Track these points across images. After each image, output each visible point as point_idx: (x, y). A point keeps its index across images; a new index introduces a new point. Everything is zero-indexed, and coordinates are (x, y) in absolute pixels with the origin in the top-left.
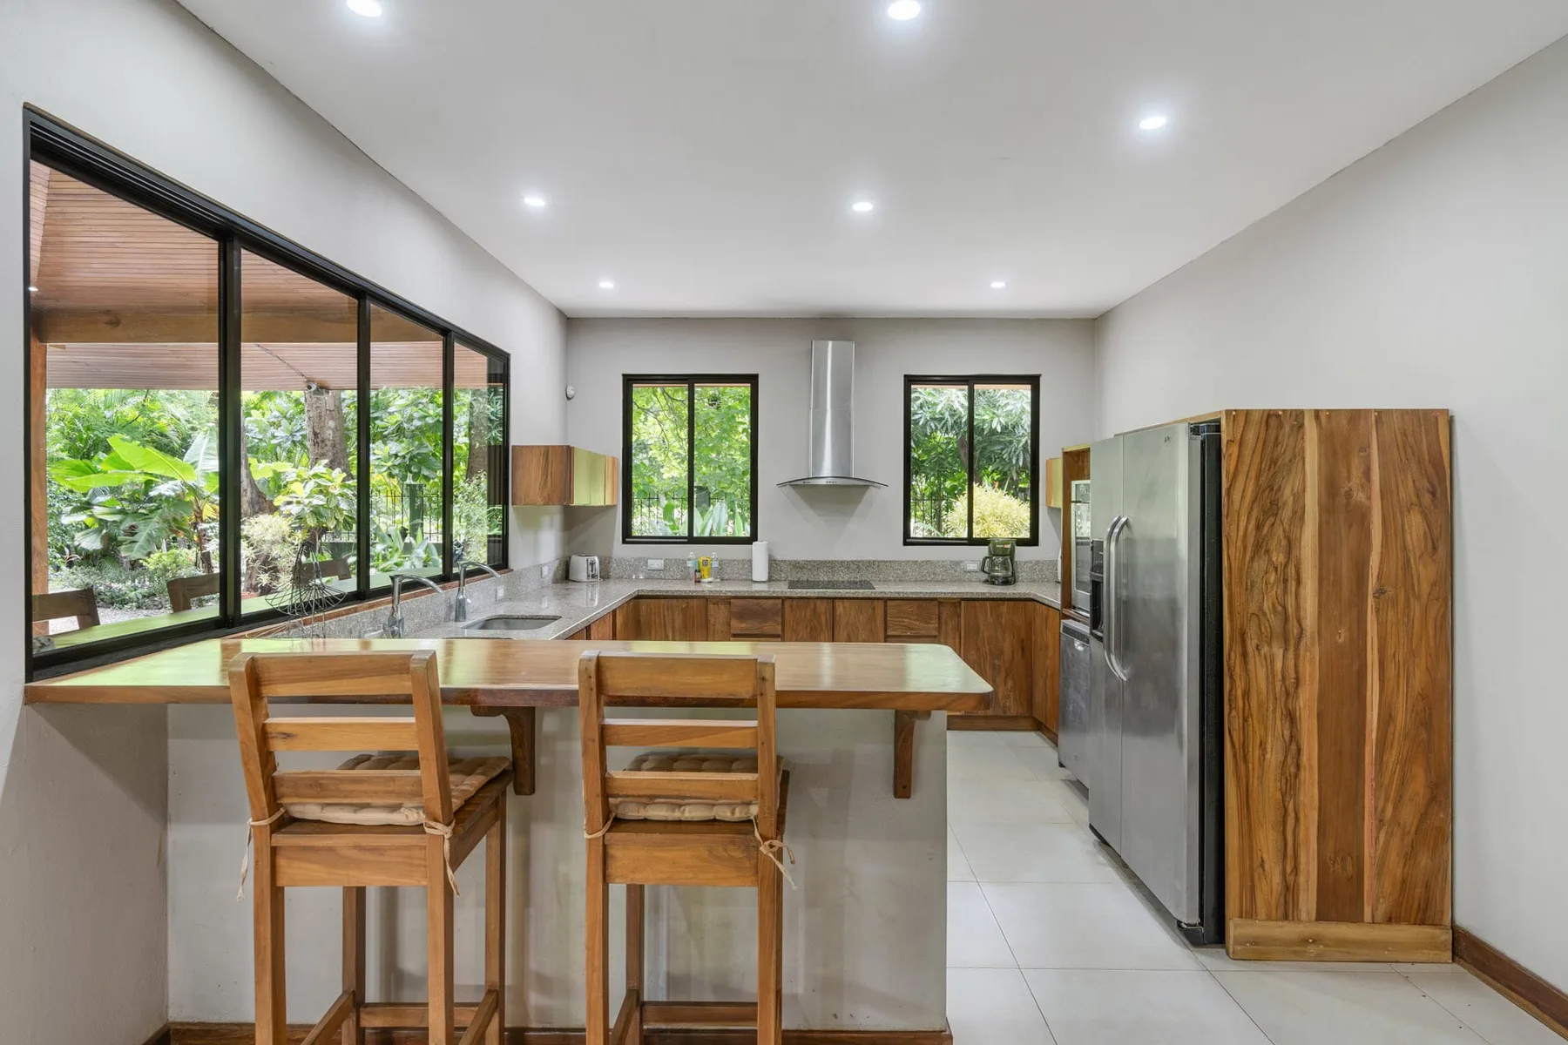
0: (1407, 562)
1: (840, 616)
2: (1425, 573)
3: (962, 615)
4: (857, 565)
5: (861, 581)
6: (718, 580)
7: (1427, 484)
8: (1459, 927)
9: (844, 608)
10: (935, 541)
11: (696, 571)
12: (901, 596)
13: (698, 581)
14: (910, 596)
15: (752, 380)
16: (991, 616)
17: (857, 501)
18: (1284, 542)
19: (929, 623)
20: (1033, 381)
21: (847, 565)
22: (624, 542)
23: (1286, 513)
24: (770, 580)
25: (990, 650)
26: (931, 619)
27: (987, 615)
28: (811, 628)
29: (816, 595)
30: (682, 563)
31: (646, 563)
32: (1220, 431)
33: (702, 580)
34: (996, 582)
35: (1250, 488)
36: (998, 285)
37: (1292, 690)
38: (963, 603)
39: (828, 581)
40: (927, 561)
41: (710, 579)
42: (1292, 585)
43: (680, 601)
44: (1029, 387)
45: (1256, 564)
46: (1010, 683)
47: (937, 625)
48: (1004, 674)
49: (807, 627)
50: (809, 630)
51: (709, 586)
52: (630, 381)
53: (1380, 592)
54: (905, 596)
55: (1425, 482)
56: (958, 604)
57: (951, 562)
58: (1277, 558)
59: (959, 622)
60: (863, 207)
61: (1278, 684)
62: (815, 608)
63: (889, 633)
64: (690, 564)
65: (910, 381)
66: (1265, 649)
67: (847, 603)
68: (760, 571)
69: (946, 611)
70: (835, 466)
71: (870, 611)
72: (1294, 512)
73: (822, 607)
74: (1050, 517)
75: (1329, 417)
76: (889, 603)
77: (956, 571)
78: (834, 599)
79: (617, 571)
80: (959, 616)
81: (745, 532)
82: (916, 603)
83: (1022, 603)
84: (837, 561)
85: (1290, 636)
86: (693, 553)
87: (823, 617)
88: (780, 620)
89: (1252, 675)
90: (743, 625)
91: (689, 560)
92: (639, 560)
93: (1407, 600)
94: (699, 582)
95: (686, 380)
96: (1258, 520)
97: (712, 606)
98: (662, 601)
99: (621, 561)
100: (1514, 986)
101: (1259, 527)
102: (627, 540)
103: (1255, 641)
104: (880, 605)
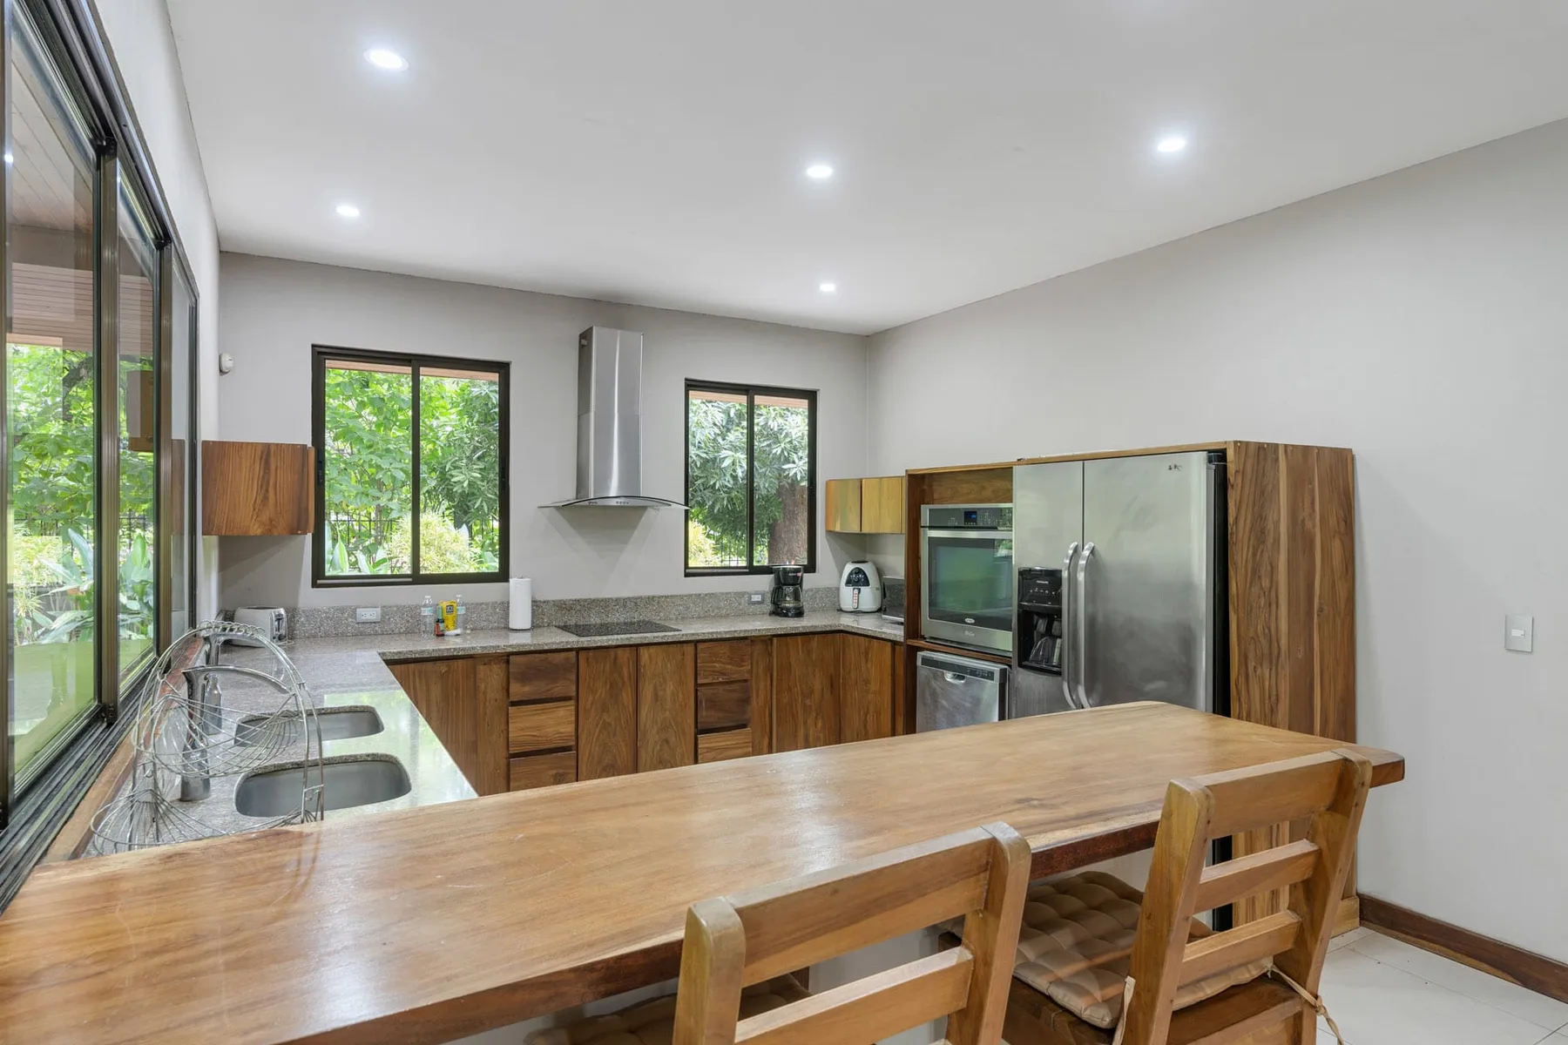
0: (1334, 582)
1: (645, 666)
2: (1342, 593)
3: (775, 654)
4: (636, 602)
5: (639, 622)
6: (468, 632)
7: (1343, 516)
8: (1363, 895)
9: (650, 656)
10: (719, 571)
11: (438, 621)
12: (715, 637)
13: (440, 635)
14: (724, 636)
15: (502, 368)
16: (803, 652)
17: (633, 526)
18: (1269, 568)
19: (742, 666)
20: (811, 396)
21: (622, 603)
22: (315, 585)
23: (1270, 540)
24: (534, 626)
25: (801, 690)
26: (743, 661)
27: (798, 651)
28: (611, 684)
29: (614, 643)
30: (414, 611)
31: (354, 614)
32: (1226, 461)
33: (447, 633)
34: (790, 615)
35: (1249, 517)
36: (828, 288)
37: (1274, 705)
38: (775, 640)
39: (601, 625)
40: (710, 594)
41: (458, 631)
42: (1274, 607)
43: (438, 663)
44: (806, 401)
45: (1253, 589)
46: (820, 724)
47: (750, 667)
48: (815, 714)
49: (606, 682)
50: (608, 687)
51: (456, 641)
52: (321, 355)
53: (1321, 610)
54: (719, 636)
55: (1342, 512)
56: (769, 642)
57: (735, 593)
58: (1266, 583)
59: (771, 662)
60: (820, 171)
61: (1267, 701)
62: (616, 658)
63: (699, 682)
64: (426, 612)
65: (691, 386)
66: (1259, 671)
67: (653, 650)
68: (521, 616)
69: (758, 648)
70: (623, 483)
71: (680, 657)
72: (1274, 540)
73: (624, 656)
74: (828, 540)
75: (1292, 451)
76: (700, 646)
77: (740, 604)
78: (637, 646)
79: (308, 627)
80: (770, 655)
81: (493, 565)
82: (727, 643)
83: (830, 635)
84: (612, 599)
85: (1273, 658)
86: (426, 596)
87: (625, 671)
88: (573, 677)
89: (1252, 697)
90: (527, 689)
91: (425, 606)
92: (342, 610)
93: (1334, 616)
94: (443, 635)
95: (410, 361)
96: (1254, 547)
97: (482, 667)
98: (412, 665)
99: (311, 614)
100: (1425, 935)
101: (1254, 555)
102: (319, 582)
103: (1254, 664)
104: (690, 649)
